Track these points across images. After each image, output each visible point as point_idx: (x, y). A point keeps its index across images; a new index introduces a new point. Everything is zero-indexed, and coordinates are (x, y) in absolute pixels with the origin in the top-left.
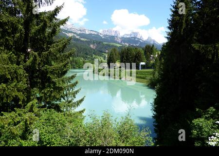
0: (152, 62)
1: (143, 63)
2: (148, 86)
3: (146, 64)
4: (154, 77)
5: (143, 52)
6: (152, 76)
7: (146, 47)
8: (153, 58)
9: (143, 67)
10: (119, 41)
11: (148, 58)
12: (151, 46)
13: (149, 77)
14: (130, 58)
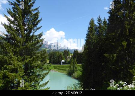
0: (68, 60)
1: (63, 61)
2: (67, 74)
3: (65, 61)
4: (70, 69)
5: (62, 54)
6: (69, 69)
7: (64, 51)
8: (69, 58)
9: (63, 63)
10: (47, 47)
11: (66, 58)
12: (67, 50)
13: (68, 69)
14: (56, 58)
